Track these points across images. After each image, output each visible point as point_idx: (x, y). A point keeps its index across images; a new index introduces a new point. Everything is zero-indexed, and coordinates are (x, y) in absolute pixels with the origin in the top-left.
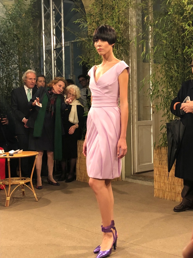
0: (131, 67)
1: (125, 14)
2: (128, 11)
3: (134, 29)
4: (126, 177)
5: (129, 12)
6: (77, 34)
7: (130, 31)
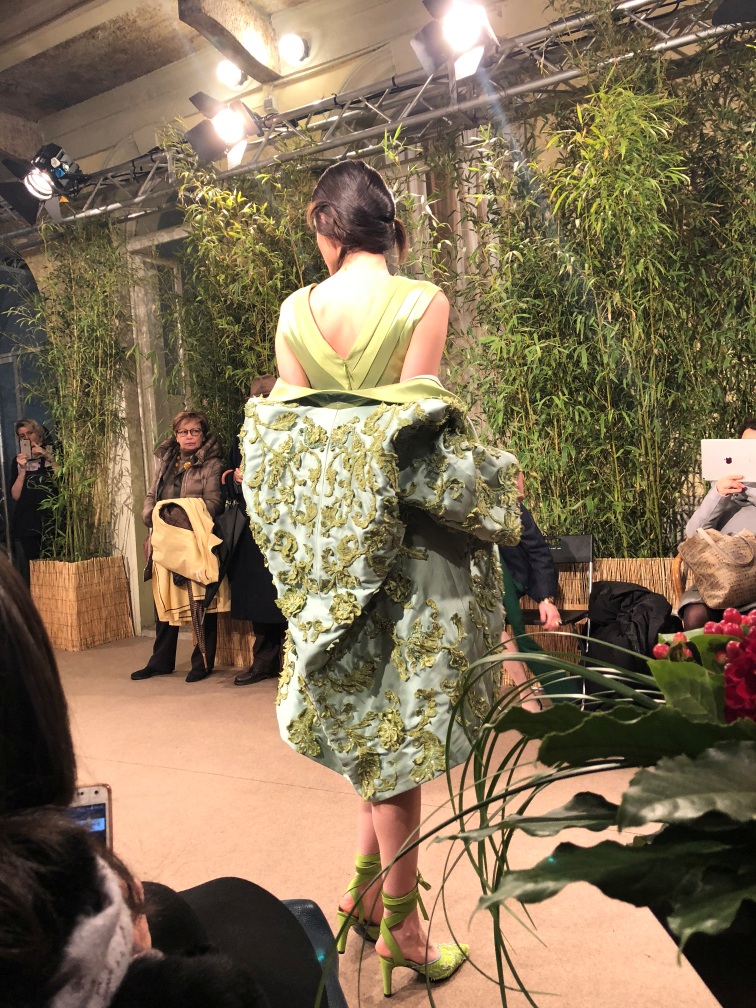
0: (143, 404)
1: (122, 298)
2: (129, 291)
3: (144, 329)
4: (143, 628)
5: (132, 294)
6: (16, 338)
7: (134, 332)
